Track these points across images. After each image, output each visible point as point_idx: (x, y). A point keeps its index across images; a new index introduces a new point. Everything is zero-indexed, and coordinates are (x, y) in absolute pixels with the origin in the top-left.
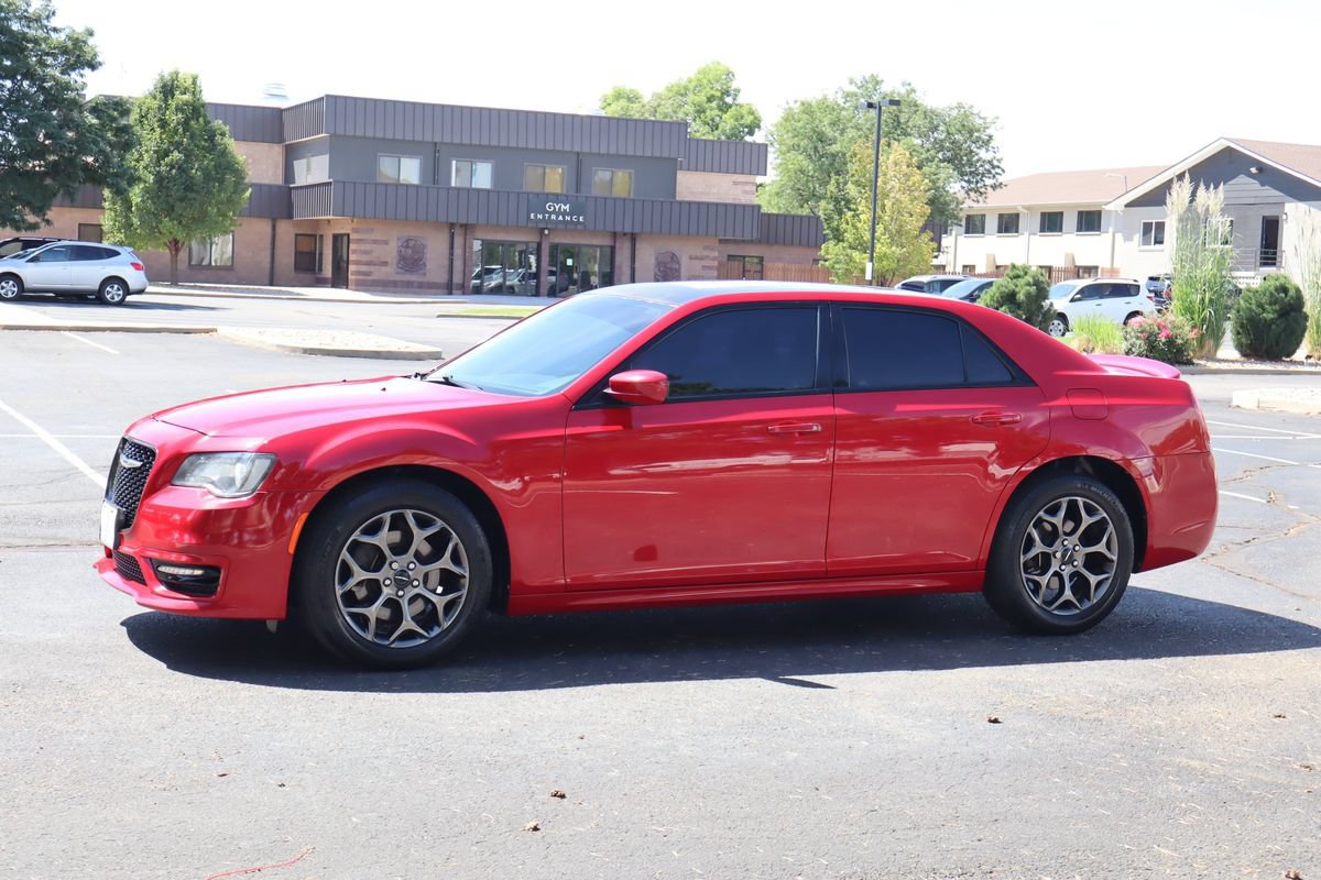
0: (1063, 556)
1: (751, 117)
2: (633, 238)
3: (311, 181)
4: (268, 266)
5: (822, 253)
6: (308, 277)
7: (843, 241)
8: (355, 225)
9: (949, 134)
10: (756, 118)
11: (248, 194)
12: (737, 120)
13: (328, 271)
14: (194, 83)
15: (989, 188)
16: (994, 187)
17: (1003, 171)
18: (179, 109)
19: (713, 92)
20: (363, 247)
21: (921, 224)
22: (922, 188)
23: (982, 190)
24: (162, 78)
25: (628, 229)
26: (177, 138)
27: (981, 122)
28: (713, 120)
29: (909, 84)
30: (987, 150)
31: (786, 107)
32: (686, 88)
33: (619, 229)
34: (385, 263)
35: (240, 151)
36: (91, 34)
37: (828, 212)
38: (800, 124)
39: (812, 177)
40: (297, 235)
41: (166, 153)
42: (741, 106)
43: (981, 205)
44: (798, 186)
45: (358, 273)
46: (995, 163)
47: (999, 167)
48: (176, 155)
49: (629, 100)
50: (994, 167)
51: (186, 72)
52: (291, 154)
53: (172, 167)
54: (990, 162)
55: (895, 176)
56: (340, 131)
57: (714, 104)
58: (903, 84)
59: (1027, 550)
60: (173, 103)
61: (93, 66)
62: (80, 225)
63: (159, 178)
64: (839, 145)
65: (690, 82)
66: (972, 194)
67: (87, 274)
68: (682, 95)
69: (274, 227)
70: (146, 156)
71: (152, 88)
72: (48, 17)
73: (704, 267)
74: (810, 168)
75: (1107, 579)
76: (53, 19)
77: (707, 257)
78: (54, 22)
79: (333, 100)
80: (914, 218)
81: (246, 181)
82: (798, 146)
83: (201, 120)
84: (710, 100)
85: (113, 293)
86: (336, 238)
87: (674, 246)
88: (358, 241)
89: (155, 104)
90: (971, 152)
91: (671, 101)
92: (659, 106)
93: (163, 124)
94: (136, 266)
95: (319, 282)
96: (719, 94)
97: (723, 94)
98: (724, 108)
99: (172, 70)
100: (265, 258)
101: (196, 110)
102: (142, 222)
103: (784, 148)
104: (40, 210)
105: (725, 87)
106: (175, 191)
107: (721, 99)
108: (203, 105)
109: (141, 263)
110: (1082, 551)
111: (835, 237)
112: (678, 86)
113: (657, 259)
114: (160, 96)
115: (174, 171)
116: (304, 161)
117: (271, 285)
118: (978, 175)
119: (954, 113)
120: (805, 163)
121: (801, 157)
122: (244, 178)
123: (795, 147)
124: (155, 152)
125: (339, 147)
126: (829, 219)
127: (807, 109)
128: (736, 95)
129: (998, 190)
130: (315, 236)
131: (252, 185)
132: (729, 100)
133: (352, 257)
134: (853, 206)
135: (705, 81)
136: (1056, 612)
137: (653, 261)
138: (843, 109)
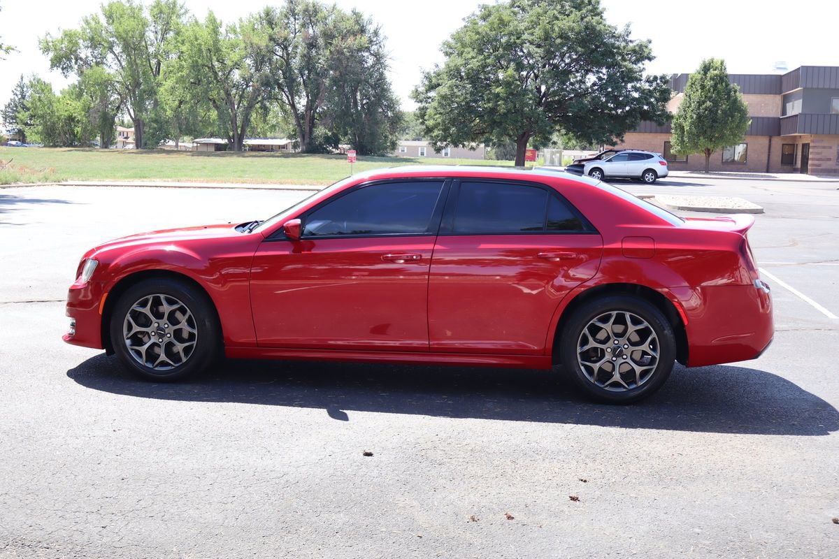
3: (794, 114)
4: (766, 162)
6: (788, 167)
8: (812, 138)
11: (750, 123)
13: (799, 165)
14: (722, 63)
18: (712, 79)
20: (816, 150)
24: (704, 62)
26: (709, 94)
34: (829, 159)
35: (746, 100)
36: (650, 42)
40: (783, 145)
41: (704, 102)
45: (813, 165)
48: (708, 104)
51: (718, 59)
52: (786, 100)
53: (706, 110)
56: (809, 86)
60: (709, 75)
61: (650, 59)
62: (665, 142)
63: (699, 117)
67: (637, 167)
69: (770, 141)
70: (693, 104)
71: (698, 68)
72: (627, 35)
76: (630, 36)
78: (630, 38)
79: (806, 69)
81: (748, 116)
83: (724, 84)
85: (649, 177)
86: (804, 145)
88: (814, 147)
89: (699, 77)
93: (703, 87)
94: (662, 163)
95: (794, 171)
99: (710, 58)
100: (764, 158)
101: (722, 79)
102: (689, 139)
104: (619, 135)
106: (707, 123)
108: (726, 76)
109: (665, 161)
114: (702, 72)
115: (707, 112)
116: (791, 103)
117: (767, 172)
122: (746, 115)
124: (698, 102)
125: (807, 96)
130: (794, 145)
131: (752, 118)
133: (810, 156)
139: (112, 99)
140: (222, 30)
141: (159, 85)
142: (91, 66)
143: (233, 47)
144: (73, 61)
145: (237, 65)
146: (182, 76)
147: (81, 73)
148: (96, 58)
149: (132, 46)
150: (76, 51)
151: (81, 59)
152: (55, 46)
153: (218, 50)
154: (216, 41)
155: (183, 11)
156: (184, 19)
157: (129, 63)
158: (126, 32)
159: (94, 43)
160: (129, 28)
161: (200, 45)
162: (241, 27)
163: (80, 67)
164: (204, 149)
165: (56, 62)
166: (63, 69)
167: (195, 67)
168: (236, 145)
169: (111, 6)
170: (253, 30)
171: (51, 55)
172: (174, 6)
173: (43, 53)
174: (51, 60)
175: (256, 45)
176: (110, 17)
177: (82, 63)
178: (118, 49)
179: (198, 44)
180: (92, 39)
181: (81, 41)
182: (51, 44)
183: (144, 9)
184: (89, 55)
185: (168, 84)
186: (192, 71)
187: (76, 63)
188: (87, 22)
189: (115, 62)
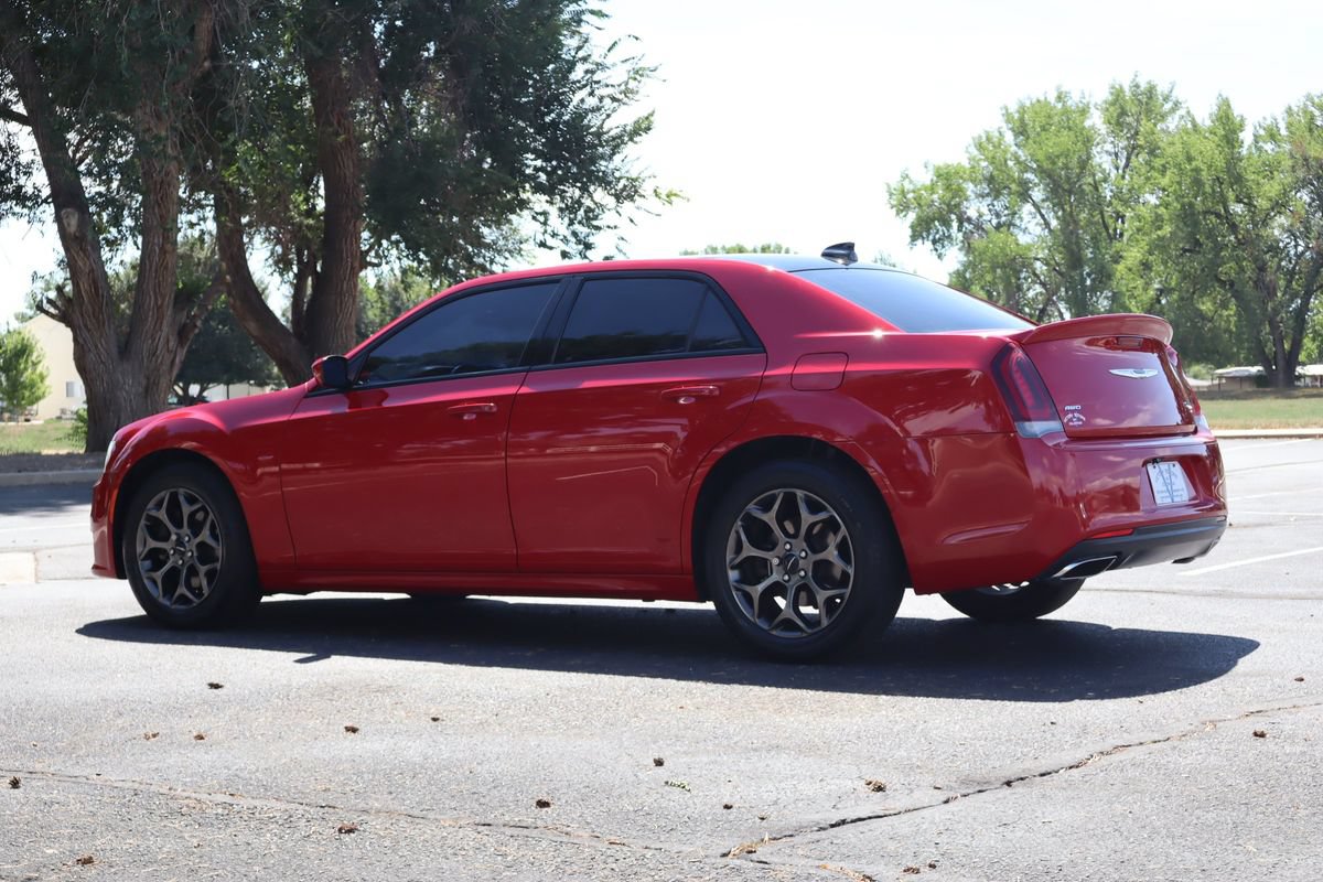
0: (785, 564)
59: (738, 553)
110: (810, 558)
136: (775, 632)
139: (1031, 294)
140: (1246, 137)
141: (1117, 258)
142: (987, 232)
143: (1270, 169)
144: (955, 225)
145: (1279, 205)
146: (1161, 239)
147: (968, 248)
148: (998, 215)
149: (1066, 187)
150: (958, 206)
151: (969, 220)
152: (918, 199)
153: (1238, 179)
154: (1233, 161)
155: (1168, 106)
156: (1172, 123)
157: (1064, 221)
158: (1052, 159)
159: (995, 186)
160: (1056, 151)
161: (1197, 170)
162: (1289, 126)
163: (967, 236)
164: (1235, 387)
165: (920, 230)
166: (934, 242)
167: (1188, 216)
168: (1281, 376)
169: (1022, 110)
170: (1311, 130)
171: (912, 216)
172: (1150, 98)
173: (898, 214)
174: (912, 227)
175: (1316, 159)
176: (1021, 130)
177: (970, 227)
178: (1038, 194)
179: (1192, 170)
180: (991, 180)
181: (970, 188)
182: (910, 196)
183: (1092, 110)
184: (985, 210)
185: (1134, 255)
186: (1181, 225)
187: (959, 230)
188: (980, 147)
189: (1035, 221)
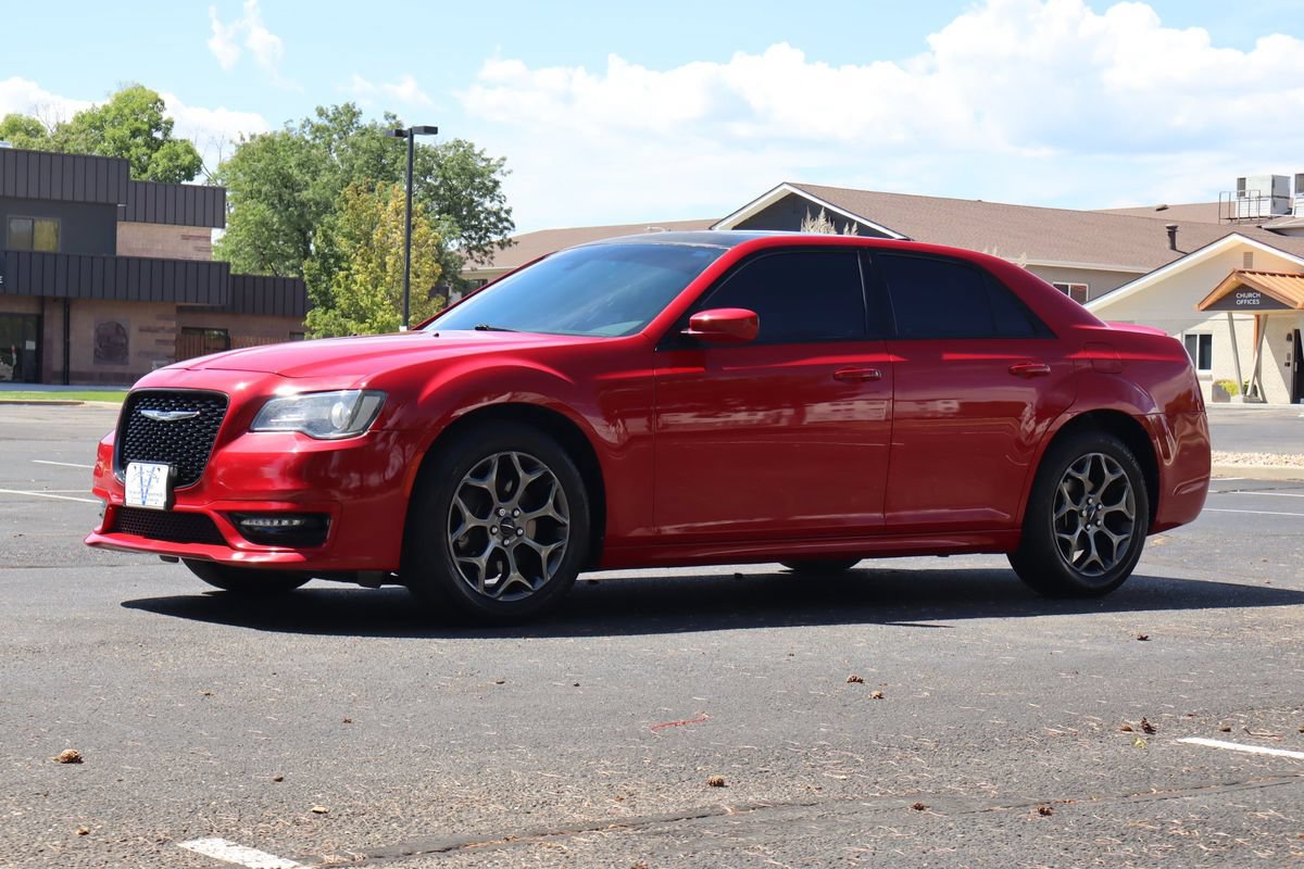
0: (1089, 515)
1: (190, 157)
2: (67, 305)
5: (308, 322)
7: (333, 307)
9: (445, 178)
10: (195, 157)
12: (171, 160)
15: (495, 246)
16: (502, 245)
17: (513, 225)
19: (138, 125)
21: (430, 287)
22: (430, 242)
23: (487, 248)
25: (60, 293)
27: (484, 164)
28: (138, 159)
29: (394, 117)
30: (492, 200)
31: (241, 143)
32: (103, 120)
33: (48, 292)
37: (313, 272)
38: (261, 165)
39: (278, 231)
42: (175, 143)
43: (486, 267)
44: (258, 243)
46: (503, 215)
47: (507, 220)
49: (28, 133)
50: (501, 220)
54: (496, 214)
55: (396, 228)
57: (139, 140)
58: (387, 117)
59: (1058, 509)
64: (311, 191)
65: (107, 112)
66: (474, 253)
68: (96, 128)
73: (158, 341)
74: (275, 220)
75: (1126, 539)
77: (163, 328)
80: (422, 279)
82: (260, 192)
84: (135, 133)
87: (120, 315)
90: (472, 201)
91: (83, 136)
92: (66, 142)
96: (146, 127)
97: (151, 127)
98: (154, 145)
103: (240, 195)
105: (154, 119)
107: (149, 134)
110: (1104, 510)
111: (323, 303)
112: (93, 116)
113: (97, 331)
118: (481, 229)
119: (451, 154)
120: (268, 213)
121: (263, 206)
123: (251, 195)
126: (315, 280)
127: (269, 144)
128: (169, 129)
129: (507, 248)
132: (158, 135)
134: (344, 265)
135: (127, 111)
136: (1084, 574)
137: (92, 333)
138: (313, 146)
